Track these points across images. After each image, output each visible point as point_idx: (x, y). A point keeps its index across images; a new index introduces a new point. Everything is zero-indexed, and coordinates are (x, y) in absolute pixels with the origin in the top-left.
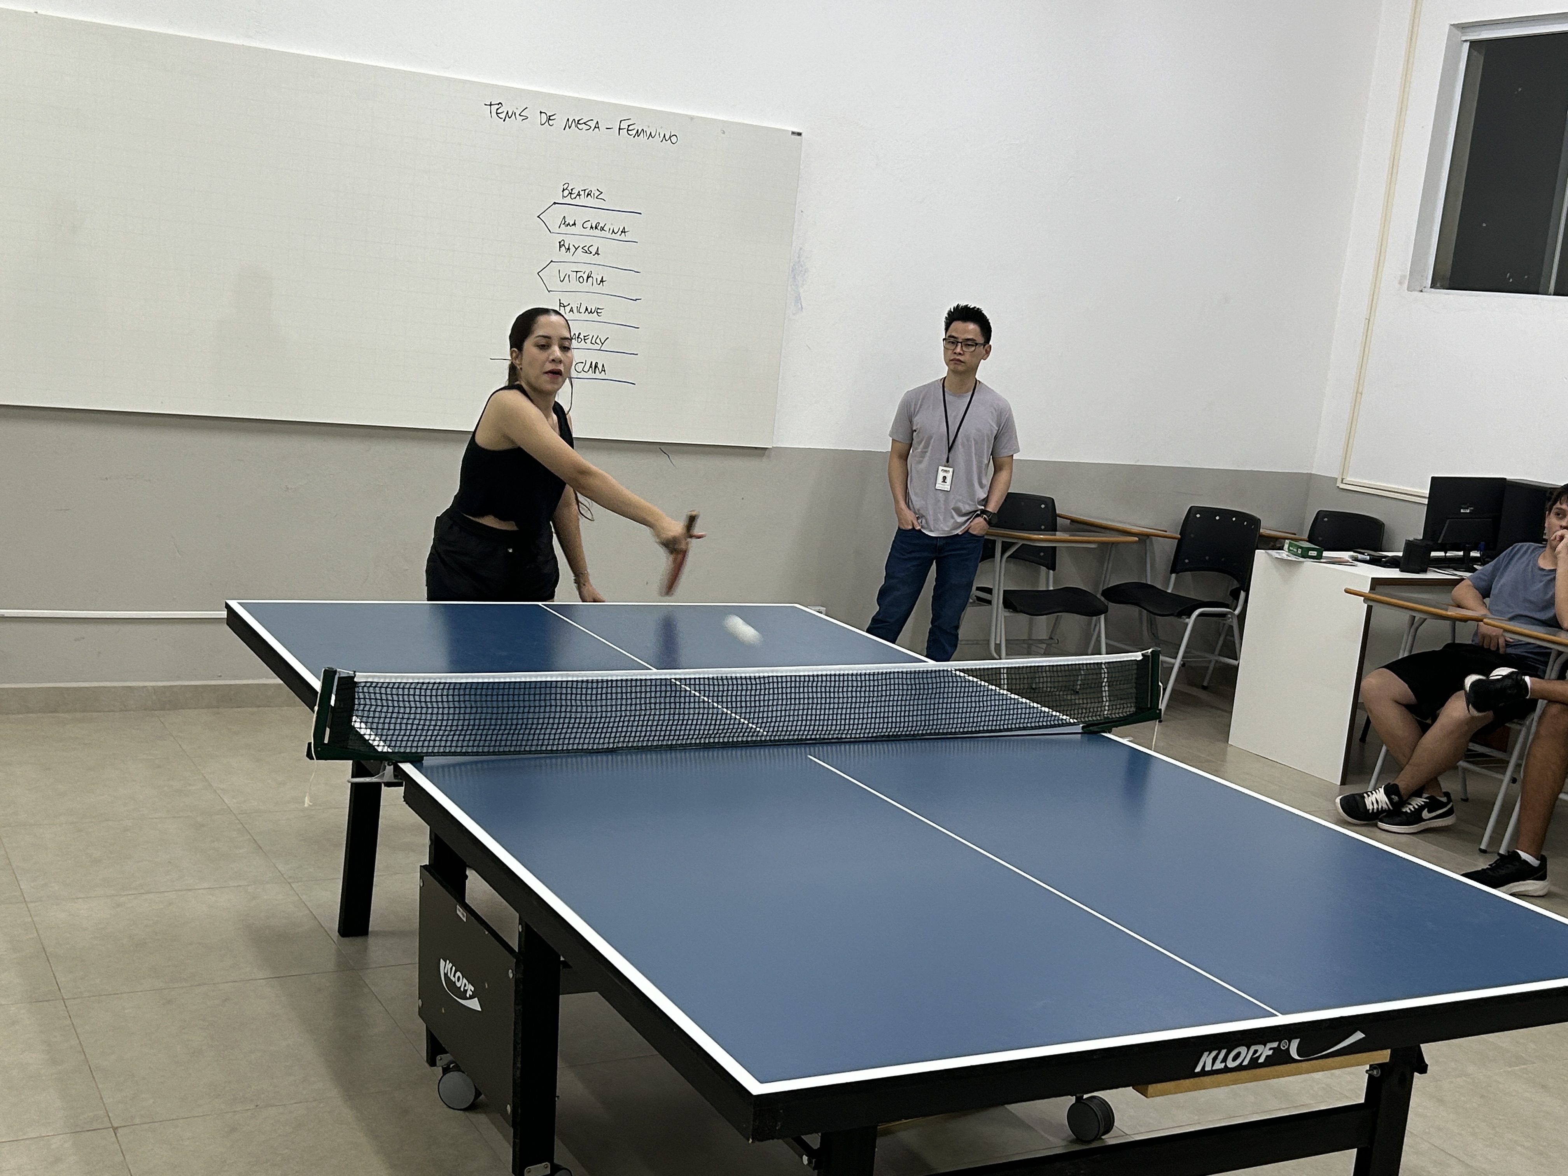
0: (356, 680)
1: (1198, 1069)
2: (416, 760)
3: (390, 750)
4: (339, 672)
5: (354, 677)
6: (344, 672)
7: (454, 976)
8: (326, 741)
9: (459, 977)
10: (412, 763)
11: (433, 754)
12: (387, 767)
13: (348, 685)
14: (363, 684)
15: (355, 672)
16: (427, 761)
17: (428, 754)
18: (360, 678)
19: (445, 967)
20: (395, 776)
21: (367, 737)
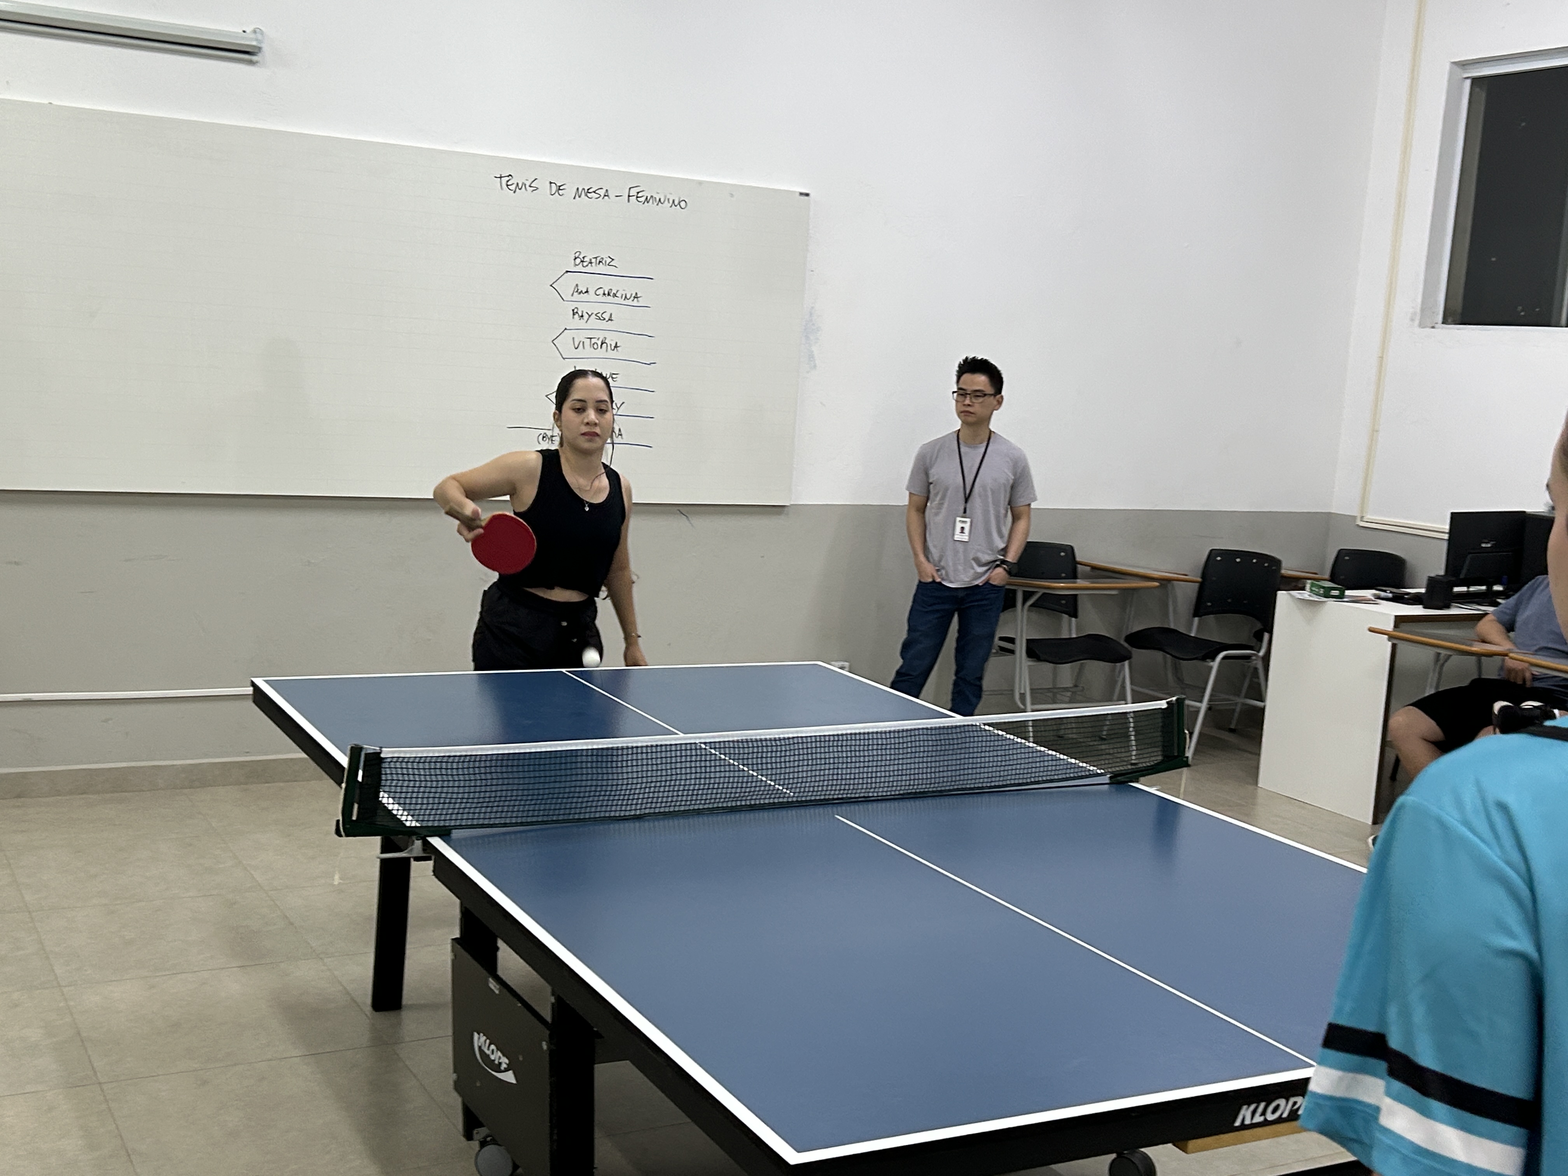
0: (382, 755)
1: (1238, 1123)
2: (444, 834)
3: (418, 825)
4: (366, 748)
5: (380, 753)
6: (370, 748)
7: (488, 1049)
8: (354, 818)
9: (493, 1051)
10: (440, 836)
11: (461, 827)
12: (416, 842)
13: (375, 761)
14: (389, 760)
15: (381, 748)
16: (456, 834)
17: (456, 827)
18: (386, 753)
19: (479, 1040)
20: (424, 850)
21: (395, 812)
